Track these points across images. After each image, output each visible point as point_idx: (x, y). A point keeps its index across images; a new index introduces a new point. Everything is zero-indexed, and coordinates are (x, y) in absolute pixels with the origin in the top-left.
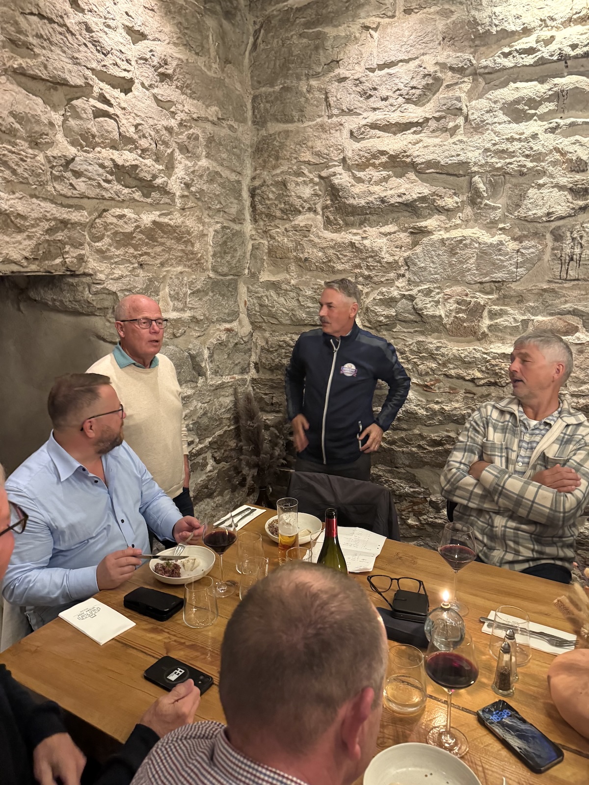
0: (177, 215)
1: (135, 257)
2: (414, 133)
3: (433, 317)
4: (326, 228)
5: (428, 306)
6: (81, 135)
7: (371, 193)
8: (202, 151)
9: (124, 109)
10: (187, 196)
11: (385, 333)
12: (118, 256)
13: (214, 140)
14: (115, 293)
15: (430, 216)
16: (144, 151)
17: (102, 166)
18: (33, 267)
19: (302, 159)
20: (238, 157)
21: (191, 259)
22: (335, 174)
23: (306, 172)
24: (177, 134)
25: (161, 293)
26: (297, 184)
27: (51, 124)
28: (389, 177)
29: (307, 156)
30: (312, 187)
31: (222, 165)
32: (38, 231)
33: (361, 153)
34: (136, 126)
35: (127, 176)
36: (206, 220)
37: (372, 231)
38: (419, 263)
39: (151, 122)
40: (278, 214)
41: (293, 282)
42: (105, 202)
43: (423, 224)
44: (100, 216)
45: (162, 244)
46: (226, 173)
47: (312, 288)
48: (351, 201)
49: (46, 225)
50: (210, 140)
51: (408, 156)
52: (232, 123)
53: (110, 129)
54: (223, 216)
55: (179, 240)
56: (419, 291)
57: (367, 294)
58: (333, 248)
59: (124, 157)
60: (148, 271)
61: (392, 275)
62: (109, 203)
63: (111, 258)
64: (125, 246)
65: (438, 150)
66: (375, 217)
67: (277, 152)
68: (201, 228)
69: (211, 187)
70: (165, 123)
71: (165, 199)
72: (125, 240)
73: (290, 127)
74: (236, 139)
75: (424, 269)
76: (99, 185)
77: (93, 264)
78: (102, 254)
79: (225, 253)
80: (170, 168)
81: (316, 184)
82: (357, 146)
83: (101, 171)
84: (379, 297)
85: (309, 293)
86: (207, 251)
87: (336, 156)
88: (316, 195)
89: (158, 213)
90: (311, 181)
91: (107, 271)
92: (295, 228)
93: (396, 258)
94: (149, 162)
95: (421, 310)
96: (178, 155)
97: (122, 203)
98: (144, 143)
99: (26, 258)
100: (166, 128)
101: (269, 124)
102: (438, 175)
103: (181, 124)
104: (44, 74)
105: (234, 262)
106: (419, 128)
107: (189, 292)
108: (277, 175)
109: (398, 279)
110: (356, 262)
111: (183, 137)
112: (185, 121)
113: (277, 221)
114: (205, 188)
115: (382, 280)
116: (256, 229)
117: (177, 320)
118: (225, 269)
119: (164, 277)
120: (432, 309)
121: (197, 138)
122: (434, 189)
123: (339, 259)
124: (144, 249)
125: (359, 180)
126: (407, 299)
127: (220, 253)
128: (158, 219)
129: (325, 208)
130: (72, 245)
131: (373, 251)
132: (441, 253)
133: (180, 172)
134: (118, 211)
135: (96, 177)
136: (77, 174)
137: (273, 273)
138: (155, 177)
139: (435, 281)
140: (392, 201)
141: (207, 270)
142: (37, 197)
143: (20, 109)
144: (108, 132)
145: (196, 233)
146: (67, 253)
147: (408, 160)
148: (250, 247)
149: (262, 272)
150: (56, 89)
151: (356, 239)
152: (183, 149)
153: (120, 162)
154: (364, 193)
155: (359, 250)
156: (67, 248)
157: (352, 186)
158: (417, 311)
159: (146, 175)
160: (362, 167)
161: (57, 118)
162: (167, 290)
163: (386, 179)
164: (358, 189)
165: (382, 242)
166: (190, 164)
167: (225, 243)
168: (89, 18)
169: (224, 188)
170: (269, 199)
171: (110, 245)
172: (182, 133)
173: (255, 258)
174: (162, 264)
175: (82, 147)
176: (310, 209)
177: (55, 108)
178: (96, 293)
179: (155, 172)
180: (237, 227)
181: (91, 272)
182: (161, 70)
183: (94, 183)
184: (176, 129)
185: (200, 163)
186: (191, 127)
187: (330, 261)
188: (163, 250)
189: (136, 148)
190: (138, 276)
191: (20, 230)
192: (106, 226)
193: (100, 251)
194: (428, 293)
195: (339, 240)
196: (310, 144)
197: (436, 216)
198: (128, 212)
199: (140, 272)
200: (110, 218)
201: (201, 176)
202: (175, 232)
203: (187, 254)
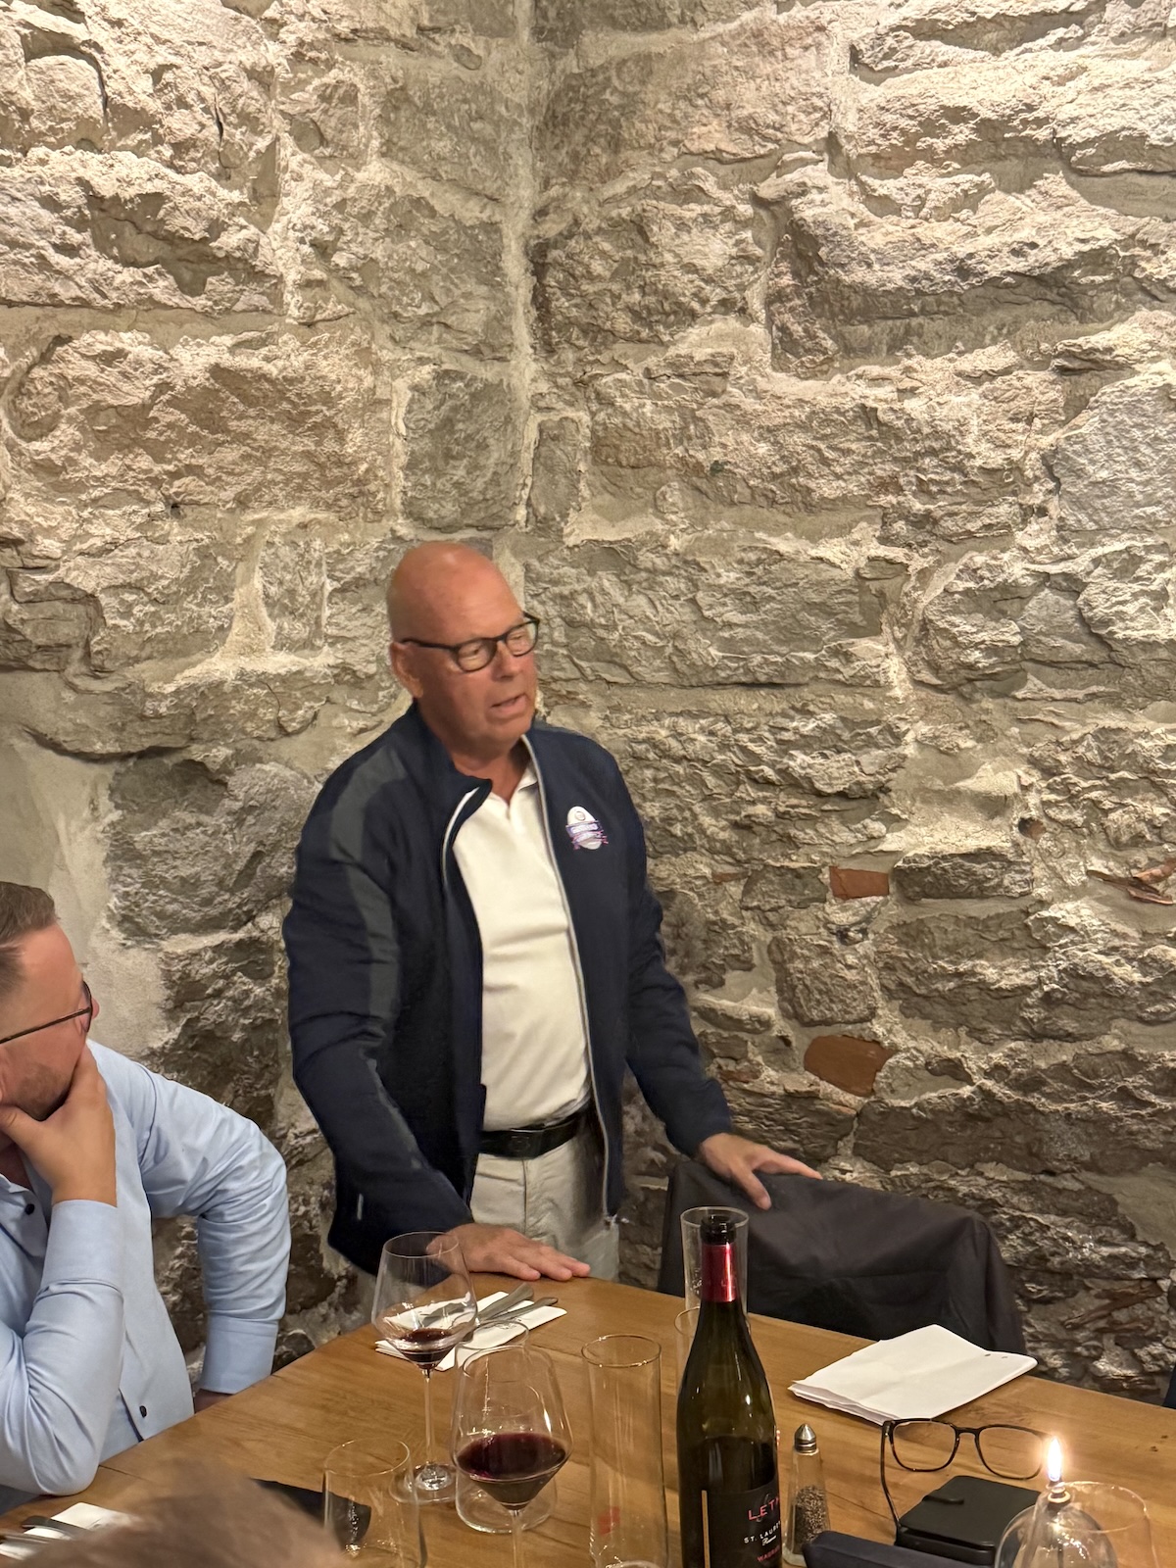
0: (289, 342)
1: (156, 482)
2: (1060, 44)
3: (1148, 645)
4: (779, 364)
5: (1130, 609)
7: (923, 247)
8: (367, 135)
9: (118, 23)
10: (320, 283)
11: (988, 703)
12: (101, 481)
13: (408, 100)
14: (90, 598)
15: (1123, 312)
16: (181, 147)
17: (51, 203)
19: (694, 147)
20: (489, 146)
21: (338, 481)
22: (803, 190)
23: (710, 185)
24: (287, 88)
25: (238, 595)
26: (682, 226)
28: (983, 190)
29: (712, 135)
30: (731, 234)
31: (436, 177)
33: (888, 118)
34: (157, 74)
35: (129, 229)
36: (386, 355)
37: (932, 370)
38: (1090, 469)
39: (203, 57)
40: (623, 323)
41: (674, 543)
42: (63, 316)
43: (1099, 340)
44: (44, 358)
45: (244, 437)
46: (446, 201)
47: (741, 562)
48: (859, 275)
50: (396, 99)
51: (1040, 123)
52: (466, 41)
53: (74, 88)
54: (440, 341)
55: (295, 421)
56: (1096, 562)
57: (924, 575)
58: (803, 427)
59: (121, 171)
60: (197, 525)
61: (1003, 511)
62: (73, 316)
63: (81, 486)
64: (125, 448)
65: (1139, 98)
66: (940, 324)
67: (616, 125)
68: (368, 381)
69: (401, 248)
70: (248, 57)
71: (252, 297)
72: (123, 428)
73: (656, 42)
74: (479, 88)
75: (1111, 487)
76: (43, 263)
77: (23, 509)
78: (52, 477)
79: (448, 456)
80: (265, 195)
81: (745, 224)
82: (873, 94)
83: (47, 217)
84: (961, 586)
85: (729, 577)
86: (387, 453)
87: (805, 131)
88: (746, 258)
89: (228, 340)
90: (728, 213)
91: (67, 529)
92: (679, 369)
93: (1016, 454)
94: (197, 182)
95: (1106, 622)
96: (291, 156)
97: (115, 314)
98: (181, 124)
100: (252, 74)
101: (588, 37)
102: (1143, 180)
103: (298, 58)
105: (480, 484)
106: (1075, 31)
107: (329, 586)
108: (615, 200)
109: (1025, 522)
110: (884, 469)
111: (307, 96)
112: (312, 46)
113: (620, 348)
114: (379, 253)
115: (972, 526)
116: (551, 377)
117: (289, 680)
118: (449, 510)
119: (248, 540)
120: (1144, 619)
121: (350, 97)
122: (1130, 224)
123: (825, 462)
124: (185, 456)
125: (884, 206)
126: (1057, 589)
127: (432, 457)
128: (227, 360)
129: (775, 298)
131: (936, 434)
132: (1161, 432)
133: (296, 206)
134: (102, 341)
135: (34, 239)
137: (611, 517)
138: (216, 228)
139: (1148, 526)
140: (994, 269)
141: (389, 512)
144: (67, 97)
145: (350, 397)
147: (1042, 134)
148: (531, 435)
149: (573, 515)
151: (879, 397)
152: (308, 133)
153: (106, 188)
154: (900, 245)
155: (889, 433)
157: (862, 224)
158: (1092, 629)
159: (190, 223)
160: (891, 162)
162: (257, 582)
163: (970, 200)
164: (882, 234)
165: (964, 405)
166: (328, 181)
167: (448, 424)
169: (442, 249)
170: (591, 277)
171: (77, 447)
172: (301, 85)
173: (550, 469)
174: (242, 502)
176: (726, 306)
178: (32, 600)
179: (219, 211)
180: (487, 372)
181: (17, 532)
183: (27, 257)
184: (283, 73)
185: (361, 176)
186: (330, 65)
187: (795, 471)
188: (246, 457)
189: (158, 140)
190: (163, 540)
192: (64, 388)
193: (44, 468)
194: (1126, 566)
195: (823, 401)
196: (720, 95)
197: (1143, 313)
198: (134, 343)
199: (172, 527)
200: (75, 364)
201: (366, 217)
202: (283, 397)
203: (321, 466)
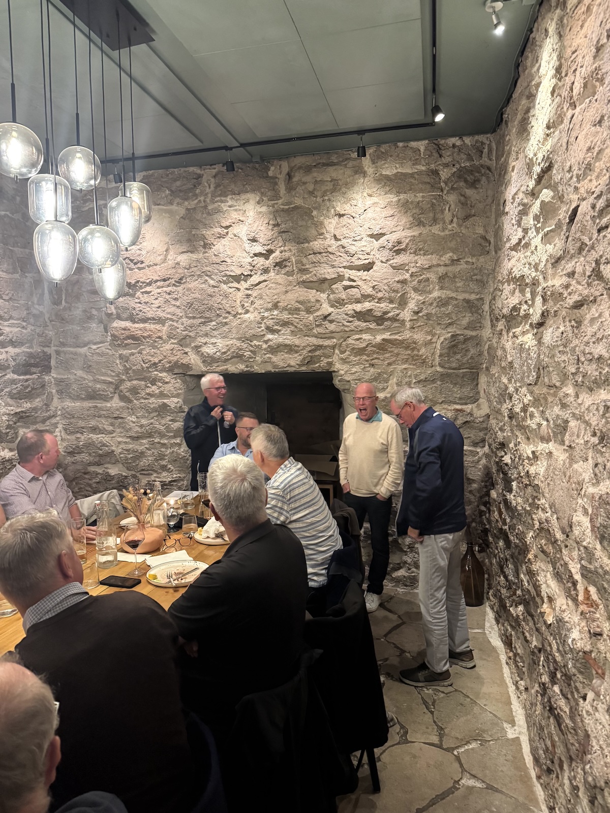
0: (406, 332)
1: (367, 361)
6: (335, 301)
8: (434, 287)
9: (365, 280)
10: (415, 320)
12: (355, 361)
13: (448, 277)
14: (349, 381)
16: (380, 299)
17: (347, 314)
18: (304, 369)
20: (478, 281)
21: (417, 360)
23: (501, 288)
24: (411, 282)
25: (390, 382)
27: (318, 301)
31: (457, 291)
32: (305, 352)
34: (373, 287)
35: (367, 316)
36: (438, 332)
39: (385, 281)
42: (348, 333)
44: (345, 341)
45: (392, 352)
46: (463, 296)
49: (309, 349)
50: (442, 278)
53: (354, 294)
54: (456, 327)
55: (407, 348)
59: (364, 306)
60: (377, 368)
62: (352, 333)
63: (350, 362)
64: (360, 355)
68: (429, 338)
69: (442, 309)
70: (398, 278)
71: (396, 324)
72: (361, 352)
74: (475, 269)
76: (343, 325)
77: (338, 366)
78: (344, 361)
79: (455, 353)
80: (403, 304)
83: (346, 317)
86: (433, 353)
89: (389, 333)
91: (347, 369)
94: (382, 305)
96: (413, 295)
97: (361, 332)
98: (380, 295)
99: (298, 364)
100: (398, 282)
103: (411, 276)
104: (315, 279)
107: (414, 381)
111: (415, 282)
112: (416, 272)
114: (433, 312)
116: (492, 333)
118: (454, 365)
119: (391, 372)
121: (428, 280)
124: (375, 356)
127: (449, 354)
128: (388, 337)
130: (325, 357)
133: (412, 305)
134: (357, 336)
135: (342, 321)
136: (331, 322)
138: (386, 313)
141: (434, 366)
142: (308, 336)
143: (301, 299)
144: (352, 295)
145: (421, 342)
146: (322, 361)
148: (487, 347)
150: (324, 283)
152: (415, 290)
153: (358, 310)
156: (322, 358)
159: (380, 313)
161: (323, 296)
162: (395, 379)
167: (454, 346)
168: (344, 242)
171: (350, 355)
173: (490, 355)
174: (389, 364)
175: (337, 307)
177: (323, 291)
178: (339, 381)
179: (388, 309)
180: (474, 333)
181: (336, 370)
182: (396, 248)
183: (341, 324)
184: (409, 279)
185: (431, 295)
186: (421, 275)
188: (392, 355)
189: (374, 299)
190: (369, 371)
191: (296, 352)
192: (347, 346)
193: (342, 359)
198: (365, 336)
199: (372, 370)
200: (350, 341)
201: (431, 304)
202: (403, 343)
203: (413, 357)
